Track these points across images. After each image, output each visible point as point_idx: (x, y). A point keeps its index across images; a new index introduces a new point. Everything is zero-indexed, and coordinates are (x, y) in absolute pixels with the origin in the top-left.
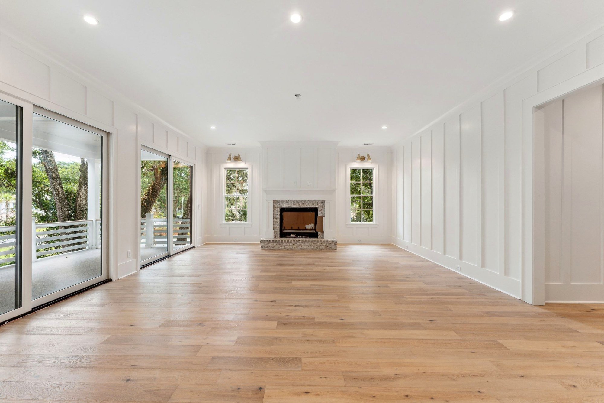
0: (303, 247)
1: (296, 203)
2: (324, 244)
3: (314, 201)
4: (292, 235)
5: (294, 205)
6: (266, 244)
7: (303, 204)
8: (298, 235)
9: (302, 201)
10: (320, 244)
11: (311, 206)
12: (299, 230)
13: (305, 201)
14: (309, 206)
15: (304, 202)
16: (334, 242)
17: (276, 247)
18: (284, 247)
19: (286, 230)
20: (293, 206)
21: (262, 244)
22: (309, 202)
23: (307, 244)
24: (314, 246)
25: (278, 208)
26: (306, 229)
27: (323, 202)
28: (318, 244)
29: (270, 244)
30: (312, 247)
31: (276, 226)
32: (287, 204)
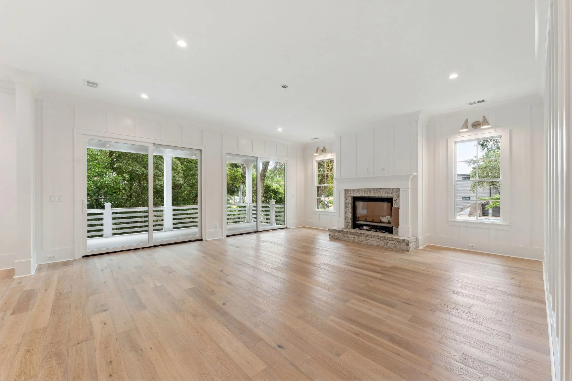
0: (368, 241)
1: (368, 192)
2: (393, 242)
3: (388, 189)
4: (365, 227)
5: (365, 194)
6: (333, 233)
7: (374, 193)
8: (372, 228)
9: (373, 189)
10: (388, 241)
11: (384, 195)
12: (373, 222)
13: (377, 189)
14: (382, 195)
15: (376, 191)
16: (406, 241)
17: (342, 237)
18: (349, 239)
19: (360, 221)
20: (364, 196)
21: (331, 233)
22: (381, 190)
23: (372, 239)
24: (381, 243)
25: (349, 197)
26: (381, 222)
27: (398, 190)
28: (386, 241)
29: (336, 234)
30: (379, 244)
31: (347, 215)
32: (358, 193)
